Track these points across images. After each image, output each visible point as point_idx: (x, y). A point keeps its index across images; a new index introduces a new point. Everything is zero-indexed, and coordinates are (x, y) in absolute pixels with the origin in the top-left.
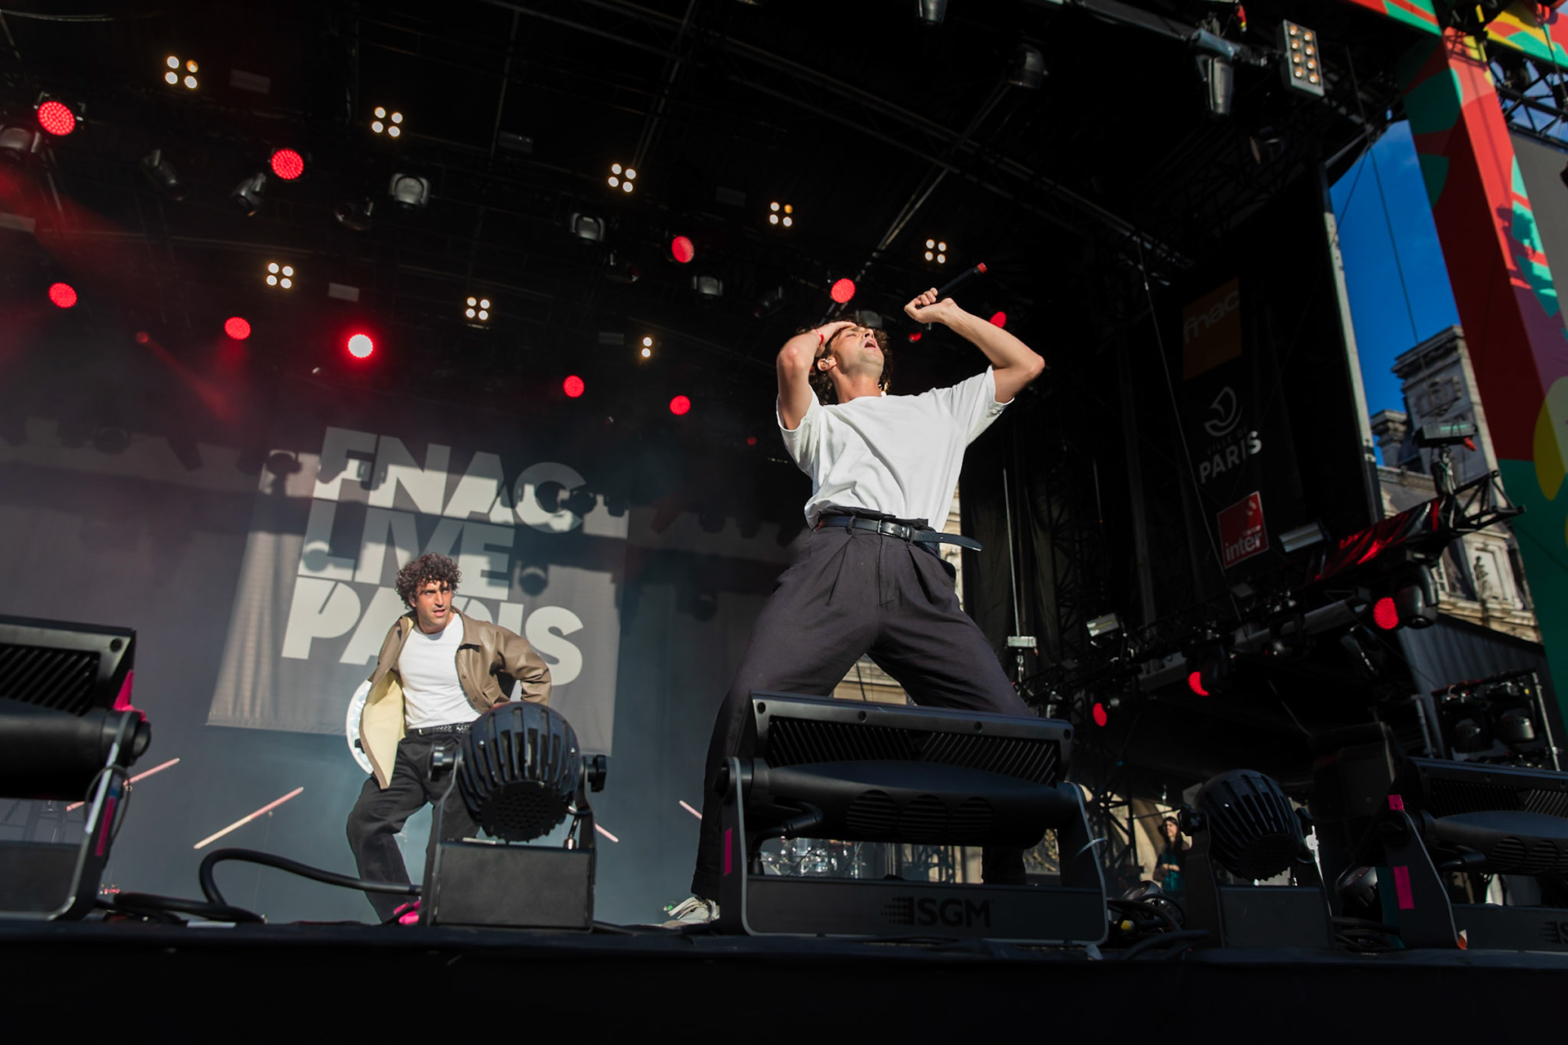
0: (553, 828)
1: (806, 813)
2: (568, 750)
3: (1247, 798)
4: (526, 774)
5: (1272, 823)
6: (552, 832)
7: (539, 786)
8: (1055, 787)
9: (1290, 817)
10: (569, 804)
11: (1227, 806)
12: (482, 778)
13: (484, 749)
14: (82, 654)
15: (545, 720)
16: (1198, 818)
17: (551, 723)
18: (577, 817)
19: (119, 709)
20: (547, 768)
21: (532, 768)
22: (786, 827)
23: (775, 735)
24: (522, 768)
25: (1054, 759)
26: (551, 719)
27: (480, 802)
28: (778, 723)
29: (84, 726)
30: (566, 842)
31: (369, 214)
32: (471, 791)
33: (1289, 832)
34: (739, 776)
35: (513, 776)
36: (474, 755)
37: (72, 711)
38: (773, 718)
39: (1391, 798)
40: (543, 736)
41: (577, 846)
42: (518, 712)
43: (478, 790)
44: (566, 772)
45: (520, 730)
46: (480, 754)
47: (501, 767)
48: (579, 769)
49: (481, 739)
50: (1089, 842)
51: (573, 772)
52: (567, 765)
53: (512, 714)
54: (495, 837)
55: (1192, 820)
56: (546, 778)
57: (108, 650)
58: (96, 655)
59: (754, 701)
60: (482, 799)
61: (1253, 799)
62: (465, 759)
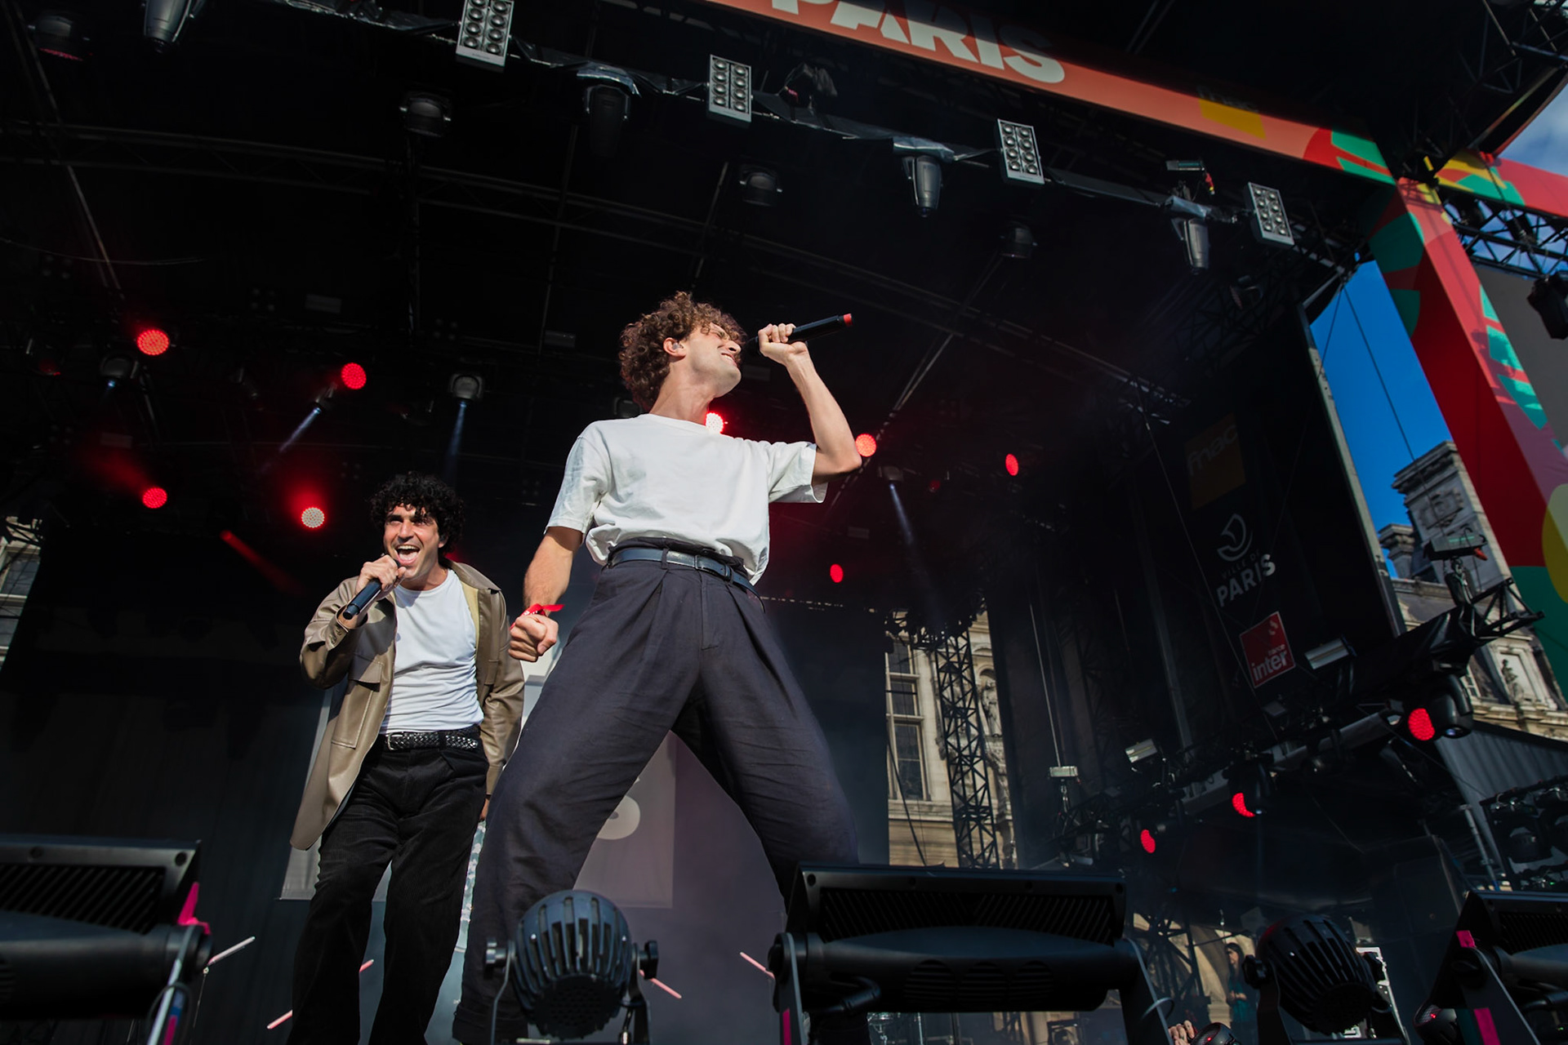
0: (607, 1021)
1: (863, 988)
2: (619, 938)
3: (1312, 945)
4: (578, 967)
5: (1342, 971)
6: (606, 1026)
7: (590, 979)
8: (1113, 945)
9: (1359, 964)
10: (622, 995)
11: (1292, 954)
12: (534, 974)
13: (535, 942)
14: (148, 870)
15: (595, 909)
16: (1264, 969)
17: (601, 912)
18: (630, 1009)
19: (183, 924)
20: (598, 961)
21: (584, 961)
22: (844, 1004)
23: (827, 907)
24: (573, 962)
25: (1109, 915)
26: (602, 907)
27: (533, 1000)
28: (829, 894)
29: (148, 943)
30: (621, 1036)
31: (430, 411)
32: (524, 987)
33: (1361, 979)
34: (793, 952)
35: (564, 970)
36: (526, 950)
37: (136, 930)
38: (824, 890)
39: (1460, 934)
40: (594, 927)
41: (633, 1040)
42: (568, 902)
43: (531, 987)
44: (618, 962)
45: (570, 921)
46: (531, 948)
47: (552, 962)
48: (631, 957)
49: (534, 933)
50: (1153, 1002)
51: (624, 962)
52: (619, 955)
53: (562, 905)
54: (549, 1036)
55: (1259, 972)
56: (598, 970)
57: (173, 865)
58: (161, 870)
59: (804, 873)
60: (535, 996)
61: (1319, 947)
62: (517, 954)
